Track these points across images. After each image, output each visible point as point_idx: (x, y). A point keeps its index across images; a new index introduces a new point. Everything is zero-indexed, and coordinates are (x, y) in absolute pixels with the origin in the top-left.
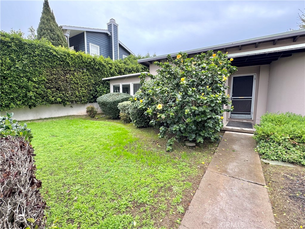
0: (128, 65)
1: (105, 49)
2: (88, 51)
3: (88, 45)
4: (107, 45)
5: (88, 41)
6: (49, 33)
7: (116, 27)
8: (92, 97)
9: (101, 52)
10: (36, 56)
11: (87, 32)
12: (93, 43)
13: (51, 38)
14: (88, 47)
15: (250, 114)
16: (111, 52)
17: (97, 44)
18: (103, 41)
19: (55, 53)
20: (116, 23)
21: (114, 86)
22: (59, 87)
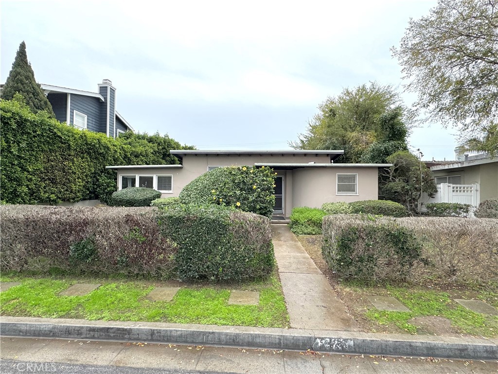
0: (134, 147)
1: (94, 120)
2: (72, 121)
3: (72, 113)
4: (97, 114)
5: (72, 108)
6: (31, 97)
7: (113, 91)
8: (88, 192)
9: (89, 124)
10: (36, 137)
11: (72, 94)
12: (78, 110)
13: (35, 106)
14: (72, 116)
15: (281, 209)
16: (104, 125)
17: (83, 112)
18: (93, 108)
19: (59, 134)
20: (113, 85)
21: (123, 177)
22: (54, 179)
